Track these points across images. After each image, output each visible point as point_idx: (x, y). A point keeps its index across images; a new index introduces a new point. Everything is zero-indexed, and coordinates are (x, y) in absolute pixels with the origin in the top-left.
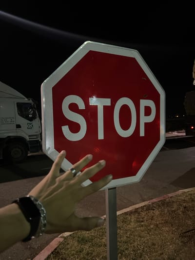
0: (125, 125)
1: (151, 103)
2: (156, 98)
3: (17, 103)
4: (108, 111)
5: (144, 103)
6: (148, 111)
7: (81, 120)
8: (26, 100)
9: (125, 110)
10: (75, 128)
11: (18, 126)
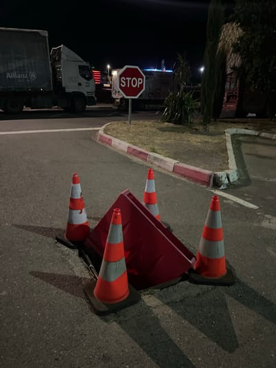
0: (134, 84)
1: (141, 79)
2: (143, 78)
3: (79, 66)
4: (130, 81)
5: (139, 79)
6: (140, 81)
7: (124, 82)
8: (85, 64)
9: (134, 80)
10: (123, 84)
11: (80, 84)
